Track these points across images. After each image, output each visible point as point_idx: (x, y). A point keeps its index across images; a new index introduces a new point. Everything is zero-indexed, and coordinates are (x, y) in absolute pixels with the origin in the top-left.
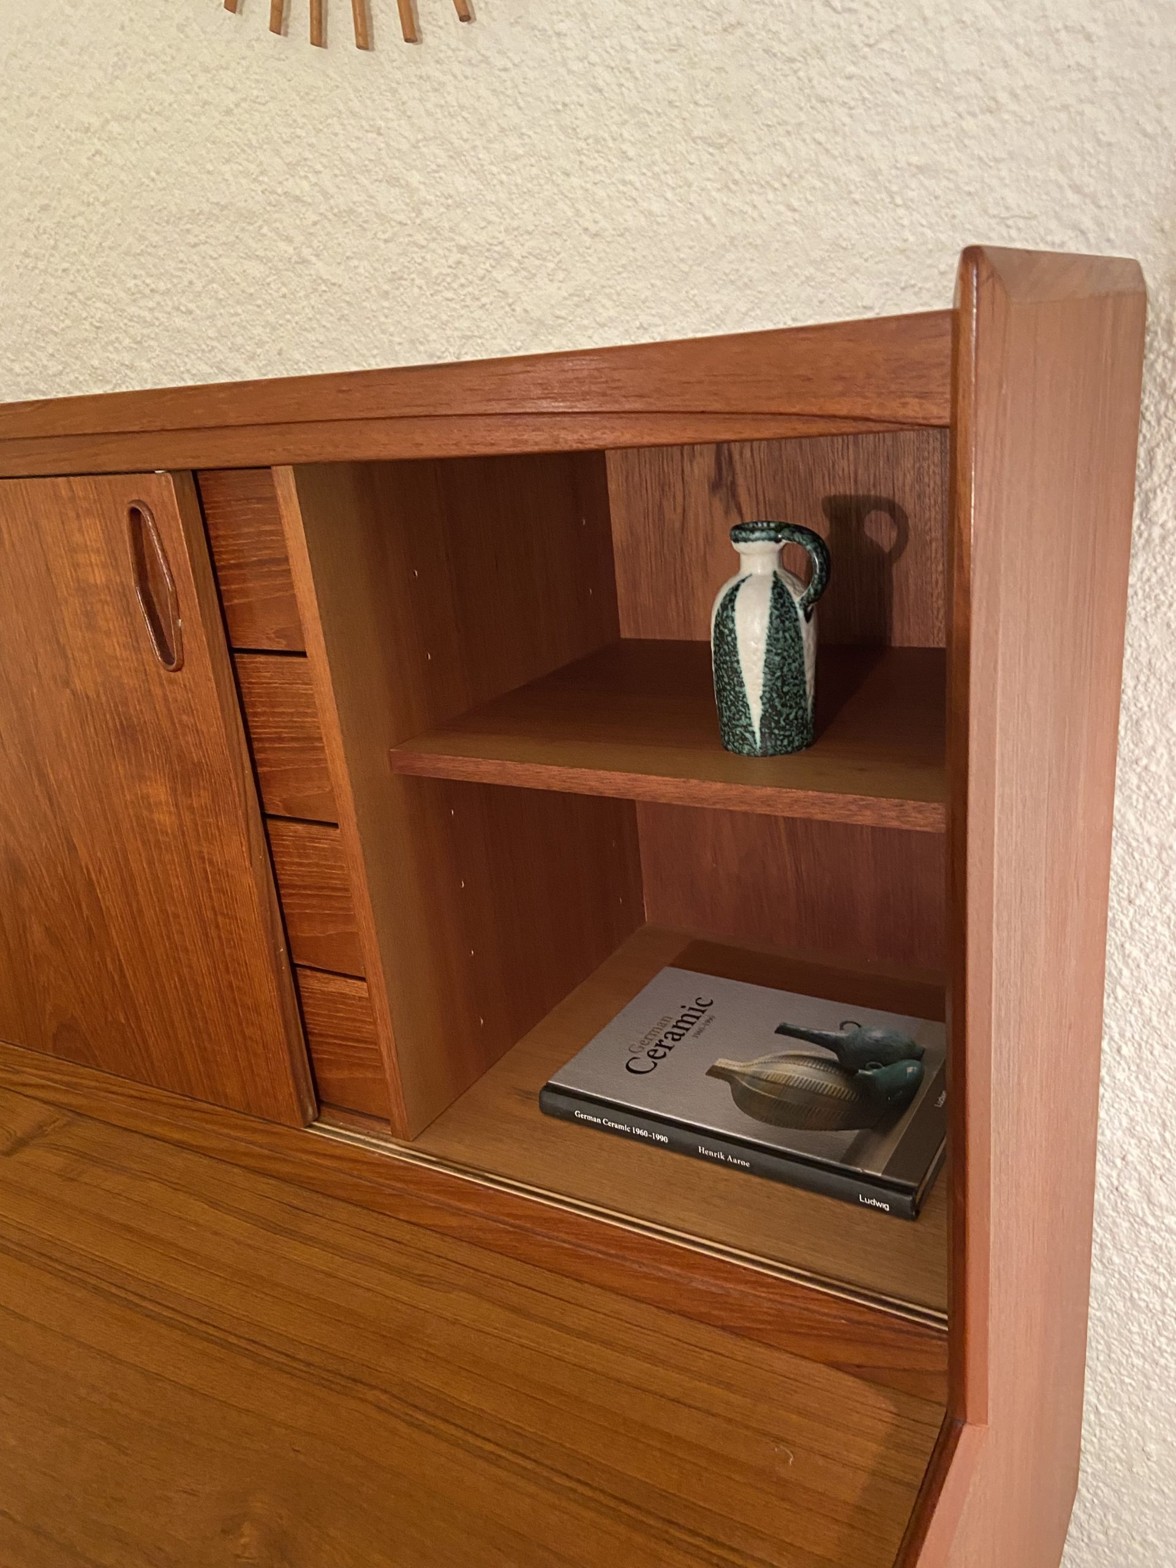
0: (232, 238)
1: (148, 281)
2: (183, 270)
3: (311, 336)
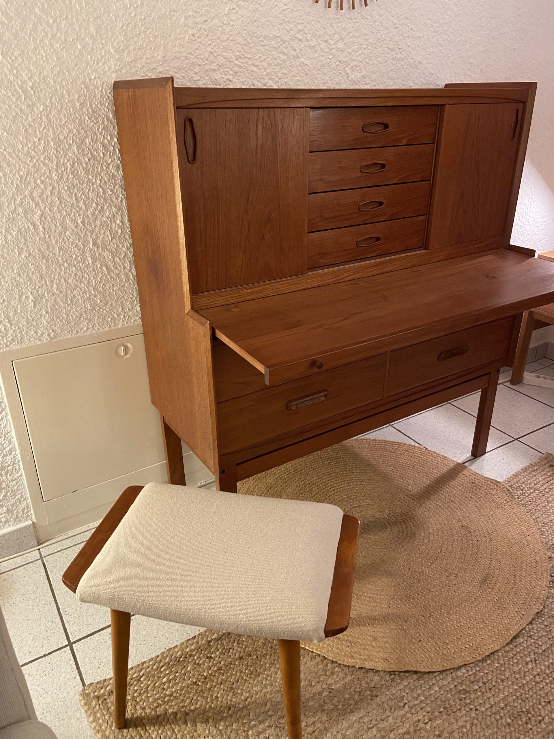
0: (277, 46)
1: (244, 54)
2: (258, 52)
3: (296, 78)
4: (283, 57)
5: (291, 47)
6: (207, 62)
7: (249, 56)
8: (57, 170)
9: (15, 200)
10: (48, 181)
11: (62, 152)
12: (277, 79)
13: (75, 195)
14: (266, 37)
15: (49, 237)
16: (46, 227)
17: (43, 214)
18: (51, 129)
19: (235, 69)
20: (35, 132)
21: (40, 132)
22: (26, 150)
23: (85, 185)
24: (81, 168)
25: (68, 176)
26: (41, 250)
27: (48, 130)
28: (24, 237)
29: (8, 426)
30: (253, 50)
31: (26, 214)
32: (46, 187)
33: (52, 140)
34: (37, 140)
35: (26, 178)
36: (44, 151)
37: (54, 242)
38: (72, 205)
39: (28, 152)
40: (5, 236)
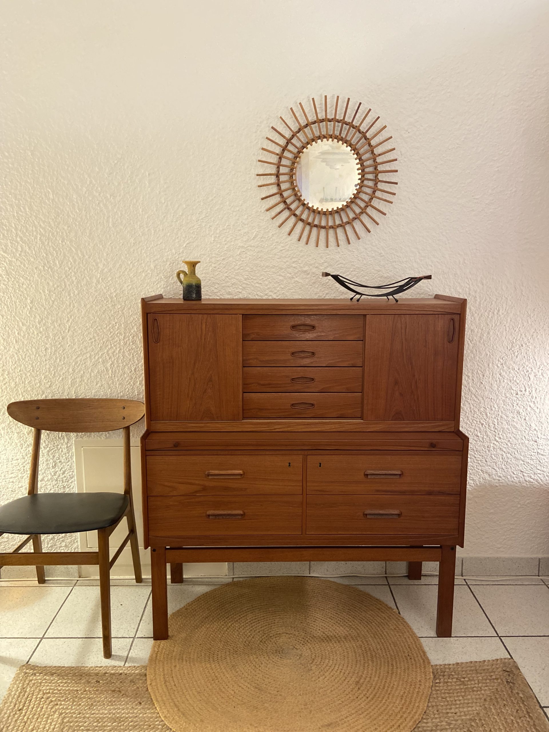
4: (281, 278)
5: (288, 272)
6: (224, 282)
7: (254, 278)
8: (124, 340)
9: (99, 354)
10: (118, 346)
11: (128, 330)
12: (276, 291)
13: (132, 354)
14: (267, 267)
15: (114, 376)
16: (114, 371)
17: (113, 363)
18: (123, 318)
19: (243, 286)
20: (114, 319)
21: (117, 319)
22: (108, 328)
23: (139, 349)
24: (138, 340)
25: (130, 343)
26: (108, 384)
27: (122, 318)
28: (101, 375)
29: (74, 488)
30: (258, 275)
31: (103, 362)
32: (116, 349)
33: (123, 323)
34: (114, 323)
35: (106, 343)
36: (118, 329)
37: (116, 379)
38: (130, 360)
39: (109, 329)
40: (90, 374)
